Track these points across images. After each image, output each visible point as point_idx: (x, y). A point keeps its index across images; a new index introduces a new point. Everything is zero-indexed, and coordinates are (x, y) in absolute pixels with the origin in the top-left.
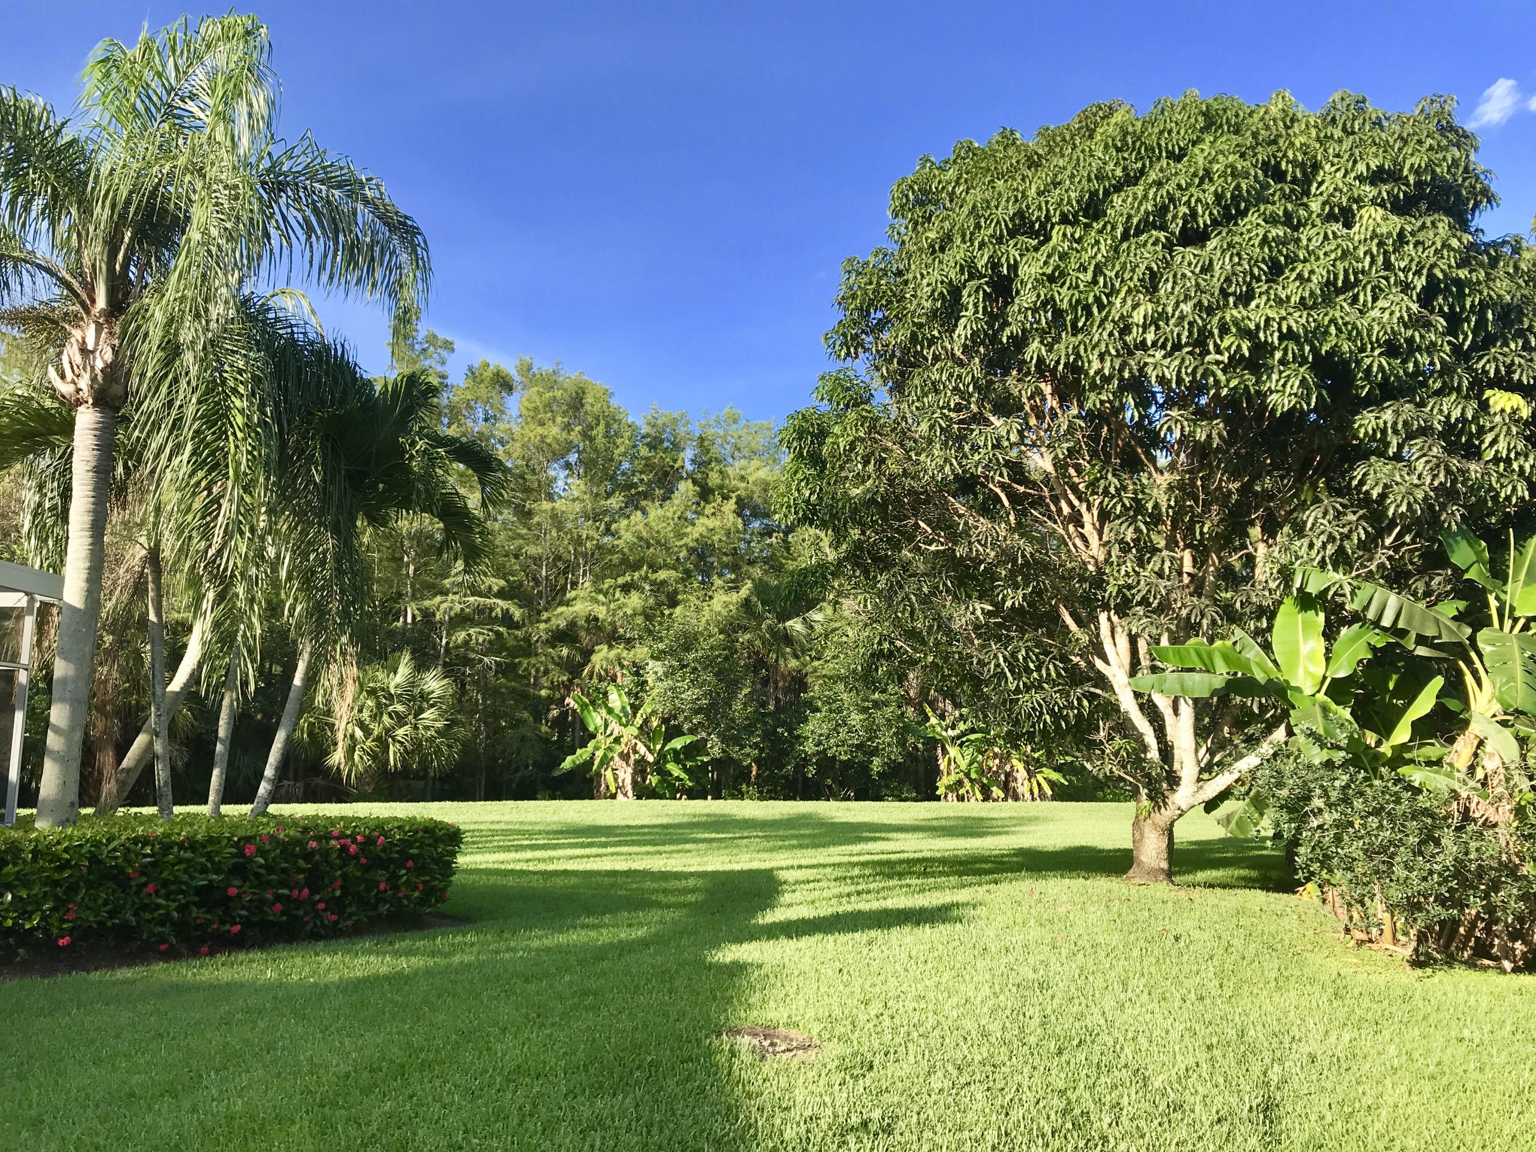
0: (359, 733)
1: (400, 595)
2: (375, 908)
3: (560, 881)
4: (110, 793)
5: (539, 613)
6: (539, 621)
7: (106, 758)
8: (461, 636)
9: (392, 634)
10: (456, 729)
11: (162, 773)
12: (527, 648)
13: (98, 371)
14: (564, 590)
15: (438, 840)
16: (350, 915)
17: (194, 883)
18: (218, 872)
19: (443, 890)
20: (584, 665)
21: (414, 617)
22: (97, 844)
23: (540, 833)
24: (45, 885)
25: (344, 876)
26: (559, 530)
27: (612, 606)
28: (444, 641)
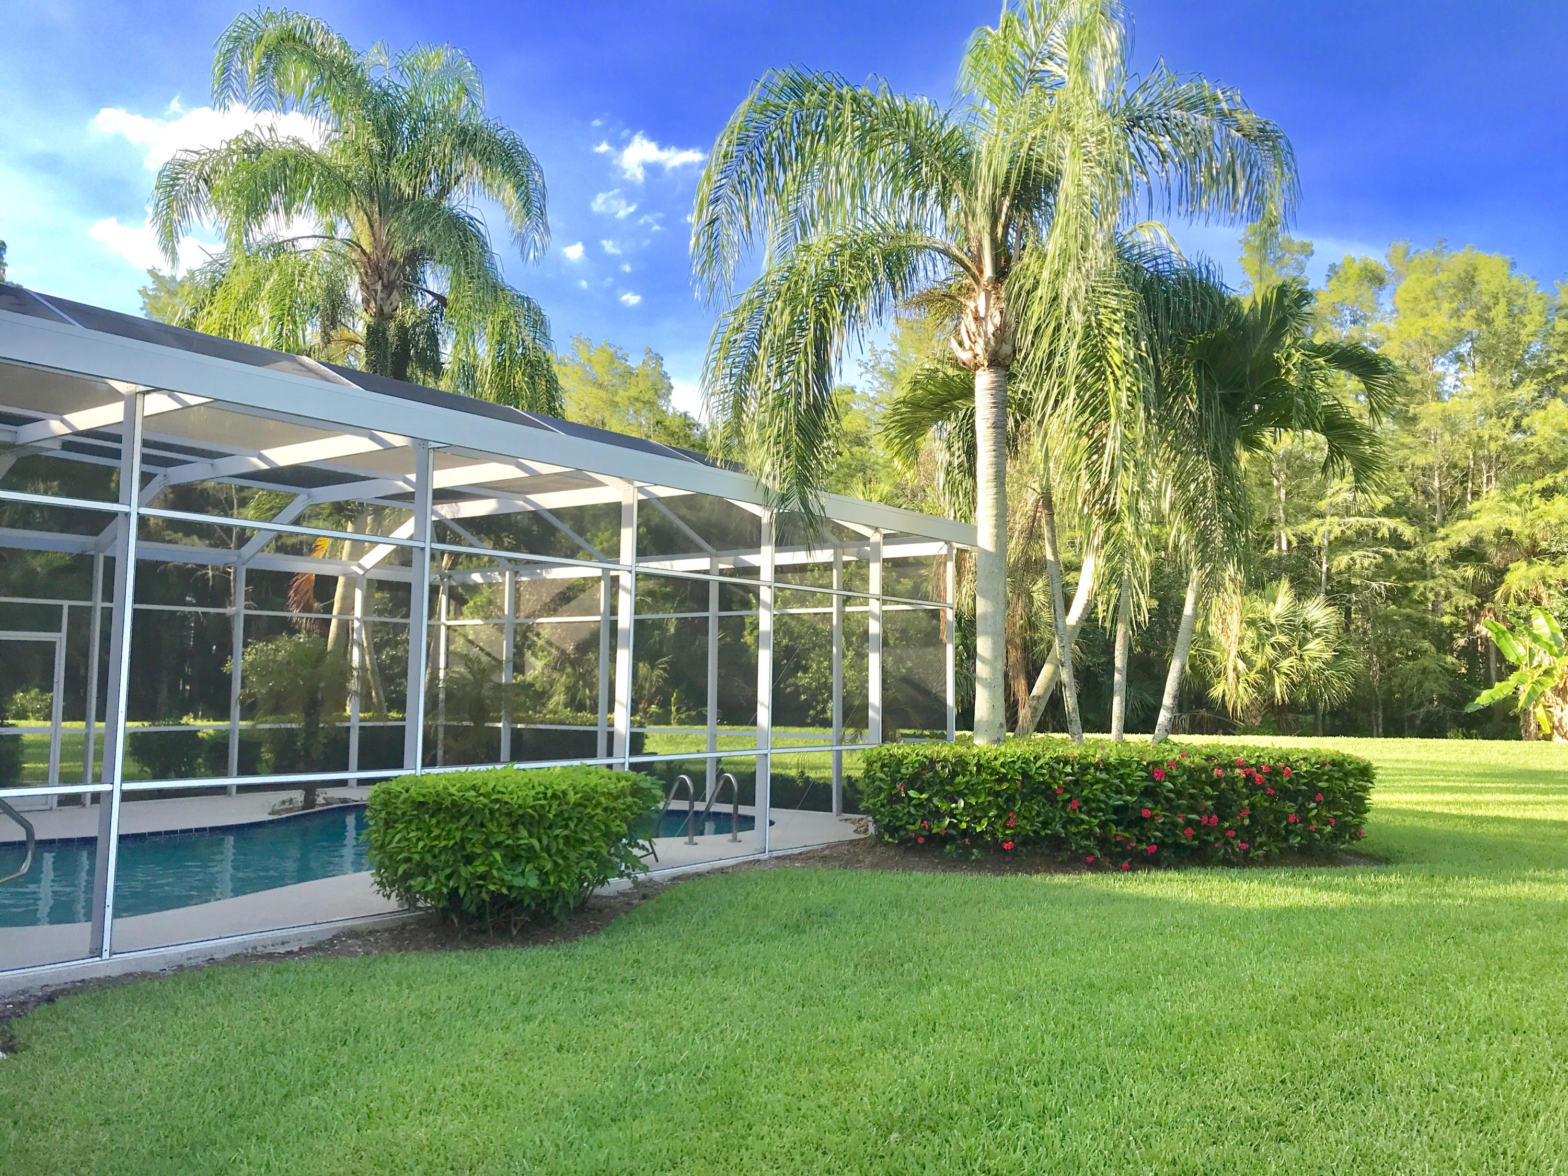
0: (1241, 665)
1: (1272, 521)
2: (1286, 839)
3: (1494, 829)
4: (1025, 717)
5: (1433, 530)
6: (1435, 540)
7: (1020, 685)
8: (1342, 561)
9: (1266, 563)
10: (1346, 660)
11: (1070, 700)
12: (1422, 570)
13: (990, 336)
14: (1462, 502)
15: (1347, 775)
16: (1261, 845)
17: (1111, 802)
18: (1131, 793)
19: (1358, 826)
20: (1494, 587)
21: (1289, 543)
22: (1027, 762)
23: (1457, 774)
24: (989, 795)
25: (1253, 806)
26: (1453, 433)
27: (1530, 515)
28: (1325, 567)
